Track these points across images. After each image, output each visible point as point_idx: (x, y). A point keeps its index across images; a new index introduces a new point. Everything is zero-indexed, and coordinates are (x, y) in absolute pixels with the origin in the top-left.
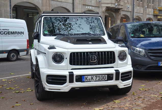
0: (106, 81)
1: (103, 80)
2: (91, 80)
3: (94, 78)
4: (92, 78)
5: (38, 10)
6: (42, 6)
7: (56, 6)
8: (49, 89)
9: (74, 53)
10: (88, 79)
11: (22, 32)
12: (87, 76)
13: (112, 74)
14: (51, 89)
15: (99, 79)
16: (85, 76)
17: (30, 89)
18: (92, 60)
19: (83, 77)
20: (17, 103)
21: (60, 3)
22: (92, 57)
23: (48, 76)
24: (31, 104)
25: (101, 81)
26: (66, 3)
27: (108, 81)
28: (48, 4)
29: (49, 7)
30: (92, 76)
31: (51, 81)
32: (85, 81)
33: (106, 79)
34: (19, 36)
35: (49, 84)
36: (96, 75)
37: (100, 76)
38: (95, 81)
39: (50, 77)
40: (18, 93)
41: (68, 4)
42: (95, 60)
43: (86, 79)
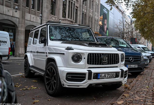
0: (114, 78)
1: (113, 77)
2: (104, 78)
3: (107, 76)
4: (105, 76)
5: (15, 27)
6: (19, 23)
7: (29, 25)
8: (68, 86)
9: (90, 54)
10: (102, 76)
11: (5, 41)
12: (101, 74)
13: (119, 73)
14: (70, 86)
15: (110, 77)
16: (100, 74)
17: (33, 86)
18: (104, 61)
19: (98, 74)
20: (34, 99)
21: (32, 22)
22: (104, 58)
23: (68, 74)
24: (48, 100)
25: (111, 78)
26: (36, 23)
27: (115, 78)
28: (23, 22)
29: (24, 24)
30: (105, 74)
31: (70, 78)
32: (100, 78)
33: (115, 77)
34: (3, 44)
35: (68, 81)
36: (108, 73)
37: (111, 74)
38: (107, 78)
39: (70, 75)
40: (25, 90)
41: (38, 23)
42: (106, 60)
43: (101, 76)
